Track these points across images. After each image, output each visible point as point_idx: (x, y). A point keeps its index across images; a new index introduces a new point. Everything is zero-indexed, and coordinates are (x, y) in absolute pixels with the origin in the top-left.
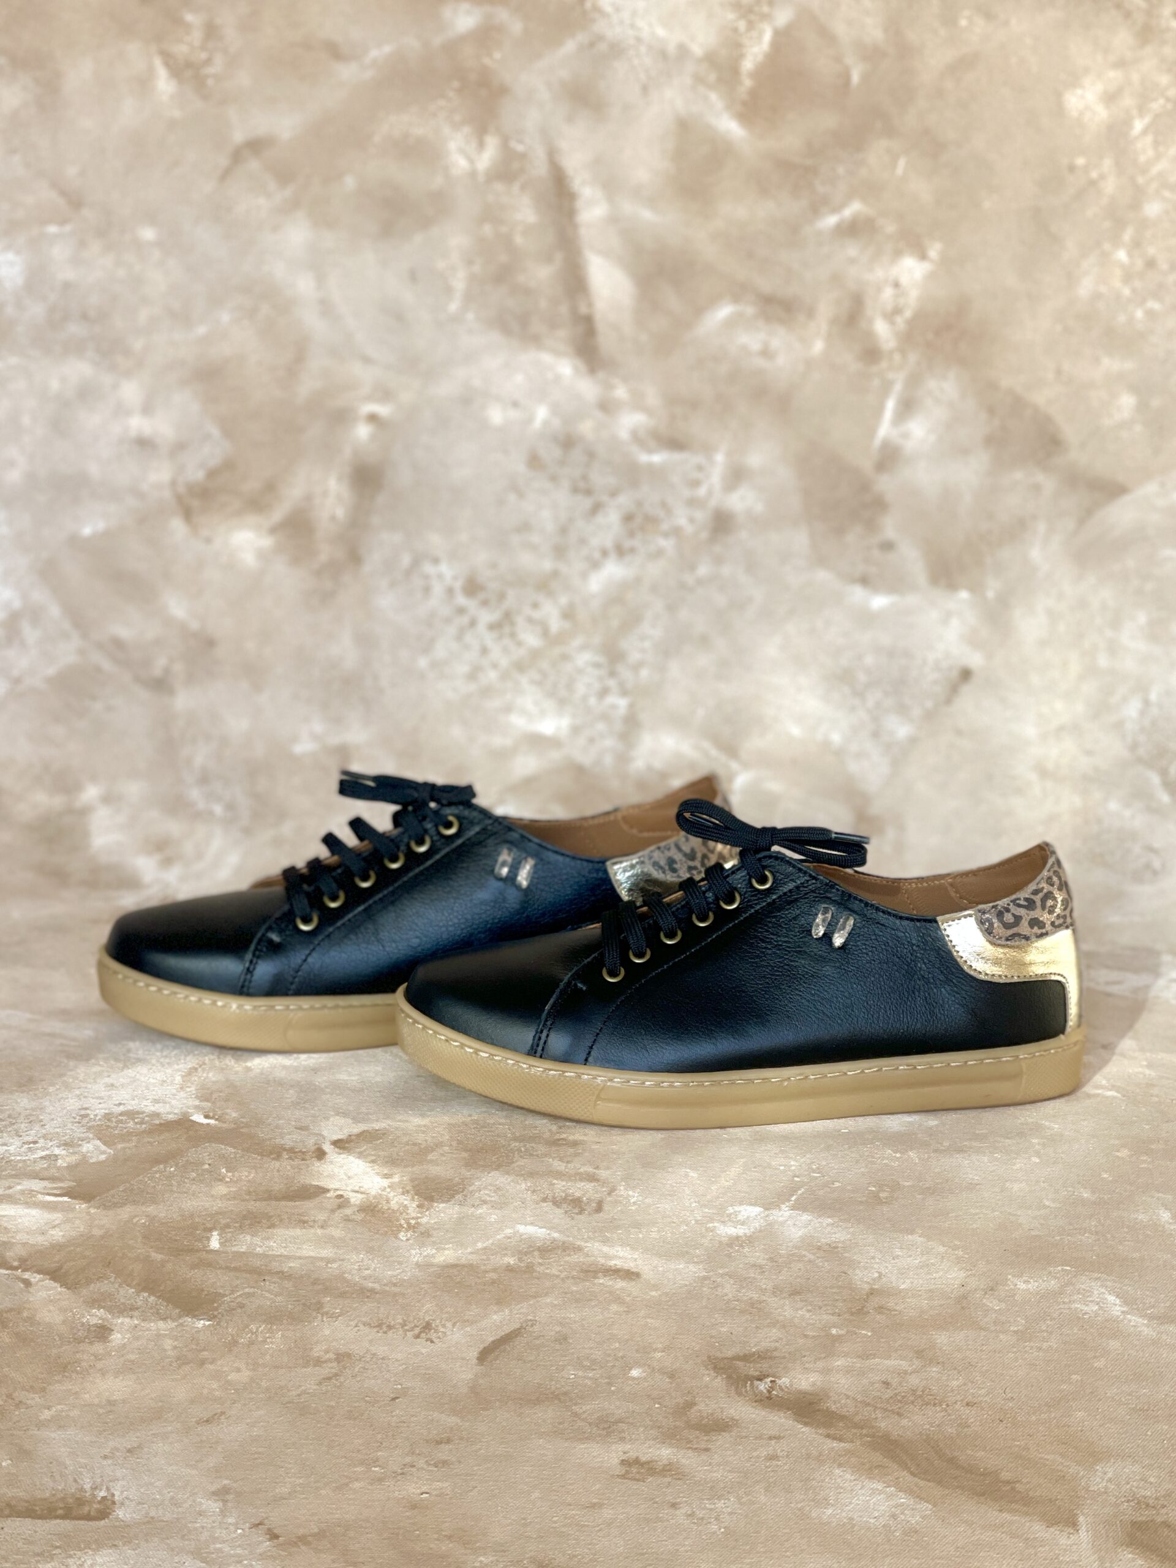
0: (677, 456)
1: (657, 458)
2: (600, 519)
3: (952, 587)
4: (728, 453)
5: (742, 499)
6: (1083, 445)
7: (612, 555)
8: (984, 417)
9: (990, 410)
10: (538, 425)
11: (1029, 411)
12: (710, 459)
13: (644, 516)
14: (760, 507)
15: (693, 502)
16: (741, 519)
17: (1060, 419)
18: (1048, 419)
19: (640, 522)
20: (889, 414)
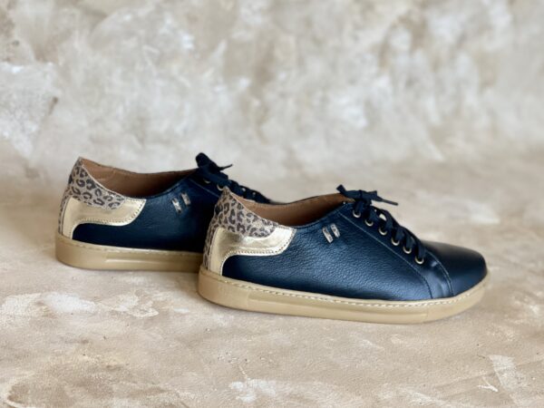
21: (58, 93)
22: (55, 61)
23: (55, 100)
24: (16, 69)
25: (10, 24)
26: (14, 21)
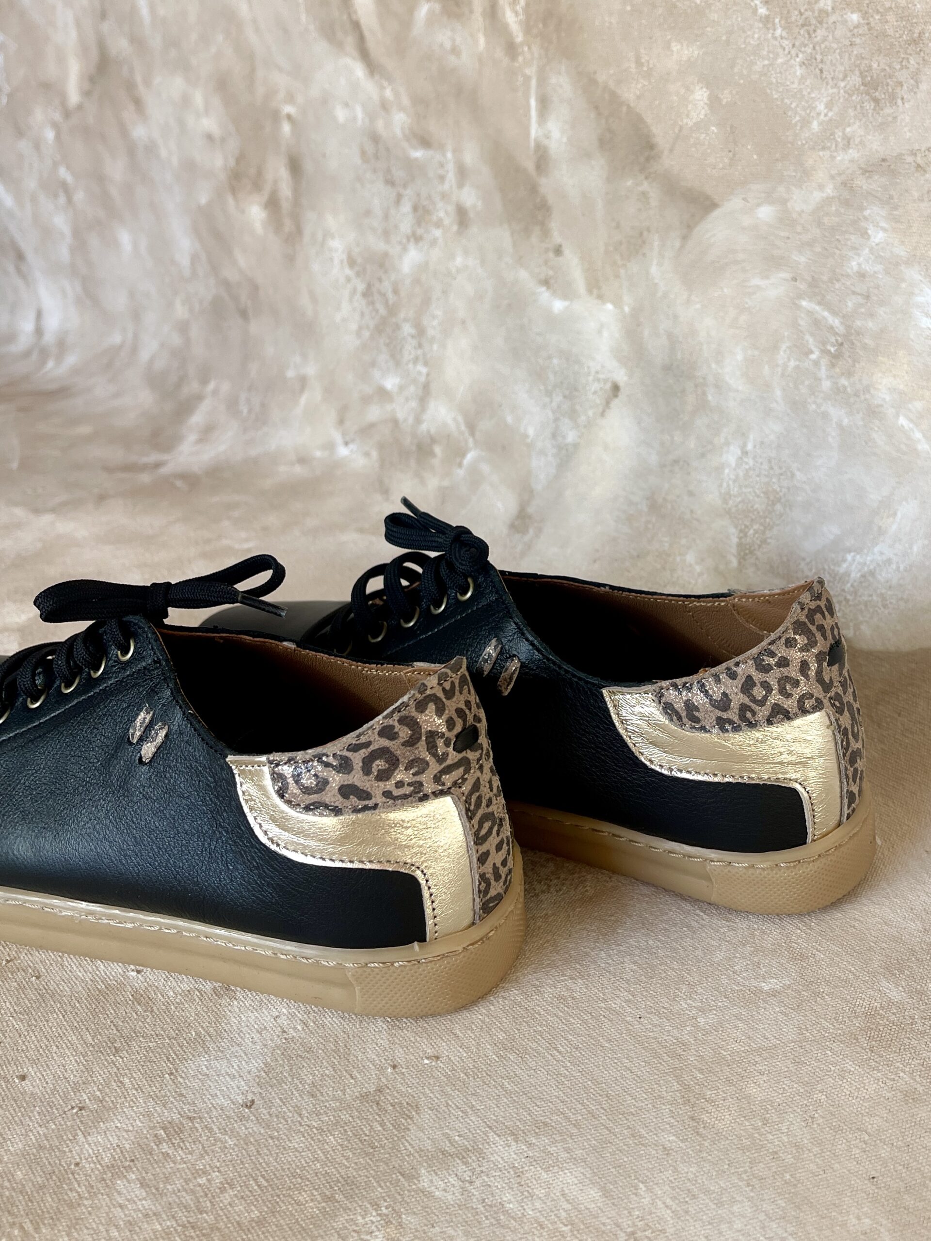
0: (429, 153)
1: (419, 154)
2: (402, 208)
3: (601, 298)
4: (454, 151)
5: (469, 197)
6: (671, 150)
7: (412, 240)
8: (592, 115)
9: (597, 108)
10: (360, 122)
11: (624, 109)
12: (444, 155)
13: (424, 207)
14: (479, 204)
15: (444, 196)
16: (472, 215)
17: (649, 120)
18: (640, 119)
19: (422, 213)
20: (534, 113)
21: (620, 376)
22: (617, 302)
23: (616, 389)
24: (558, 305)
25: (545, 208)
26: (551, 202)
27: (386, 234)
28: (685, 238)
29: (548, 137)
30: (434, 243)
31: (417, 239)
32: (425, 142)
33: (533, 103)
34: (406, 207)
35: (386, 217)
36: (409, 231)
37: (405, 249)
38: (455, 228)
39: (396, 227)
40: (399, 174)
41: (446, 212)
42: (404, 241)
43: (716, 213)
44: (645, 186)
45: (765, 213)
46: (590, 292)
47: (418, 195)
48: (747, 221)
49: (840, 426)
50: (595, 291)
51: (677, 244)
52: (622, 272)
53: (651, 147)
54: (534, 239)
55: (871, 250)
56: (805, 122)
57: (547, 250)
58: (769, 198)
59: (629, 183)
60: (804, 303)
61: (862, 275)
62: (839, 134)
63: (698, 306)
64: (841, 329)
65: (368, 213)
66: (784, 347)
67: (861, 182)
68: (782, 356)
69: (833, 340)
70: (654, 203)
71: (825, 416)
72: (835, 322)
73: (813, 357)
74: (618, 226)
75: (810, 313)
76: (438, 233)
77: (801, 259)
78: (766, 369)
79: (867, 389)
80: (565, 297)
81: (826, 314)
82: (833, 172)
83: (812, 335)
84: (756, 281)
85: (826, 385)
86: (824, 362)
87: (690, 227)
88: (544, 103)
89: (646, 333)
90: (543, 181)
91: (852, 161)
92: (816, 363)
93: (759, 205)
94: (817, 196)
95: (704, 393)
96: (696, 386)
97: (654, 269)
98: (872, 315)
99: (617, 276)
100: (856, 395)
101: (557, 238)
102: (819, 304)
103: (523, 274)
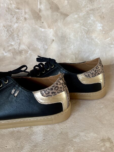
0: (19, 10)
1: (17, 10)
2: (14, 18)
3: (50, 28)
4: (24, 10)
5: (27, 16)
6: (62, 9)
7: (16, 23)
8: (49, 4)
9: (50, 3)
10: (5, 6)
11: (54, 3)
12: (22, 11)
13: (18, 18)
14: (29, 17)
15: (22, 16)
16: (27, 18)
17: (58, 5)
18: (57, 5)
19: (18, 19)
20: (39, 4)
21: (54, 38)
22: (53, 29)
23: (53, 40)
24: (43, 30)
25: (40, 17)
26: (41, 16)
27: (11, 22)
28: (64, 20)
29: (41, 7)
30: (20, 23)
31: (17, 22)
32: (18, 9)
33: (39, 3)
34: (15, 18)
35: (11, 20)
36: (15, 22)
37: (15, 24)
38: (24, 20)
39: (13, 21)
40: (13, 13)
41: (22, 19)
42: (15, 23)
43: (69, 16)
44: (58, 13)
45: (76, 16)
46: (48, 28)
47: (17, 16)
48: (73, 17)
49: (88, 41)
50: (49, 28)
51: (63, 21)
52: (54, 25)
53: (59, 8)
54: (39, 21)
55: (91, 20)
56: (82, 5)
57: (41, 23)
58: (76, 14)
59: (55, 13)
60: (82, 27)
61: (90, 23)
62: (86, 6)
63: (66, 28)
64: (87, 30)
65: (7, 19)
66: (79, 32)
67: (90, 12)
68: (79, 34)
69: (86, 31)
70: (59, 16)
71: (86, 40)
72: (87, 29)
73: (84, 33)
74: (53, 19)
75: (83, 28)
76: (21, 21)
77: (81, 22)
78: (77, 36)
79: (91, 37)
80: (44, 29)
81: (85, 28)
82: (86, 11)
83: (83, 31)
84: (75, 25)
85: (85, 37)
86: (85, 34)
87: (65, 18)
88: (41, 3)
89: (58, 32)
90: (40, 13)
91: (88, 9)
92: (84, 34)
93: (75, 15)
94: (83, 14)
95: (68, 40)
96: (66, 39)
97: (59, 24)
98: (91, 28)
99: (53, 25)
100: (90, 37)
101: (43, 21)
102: (84, 27)
103: (37, 26)
